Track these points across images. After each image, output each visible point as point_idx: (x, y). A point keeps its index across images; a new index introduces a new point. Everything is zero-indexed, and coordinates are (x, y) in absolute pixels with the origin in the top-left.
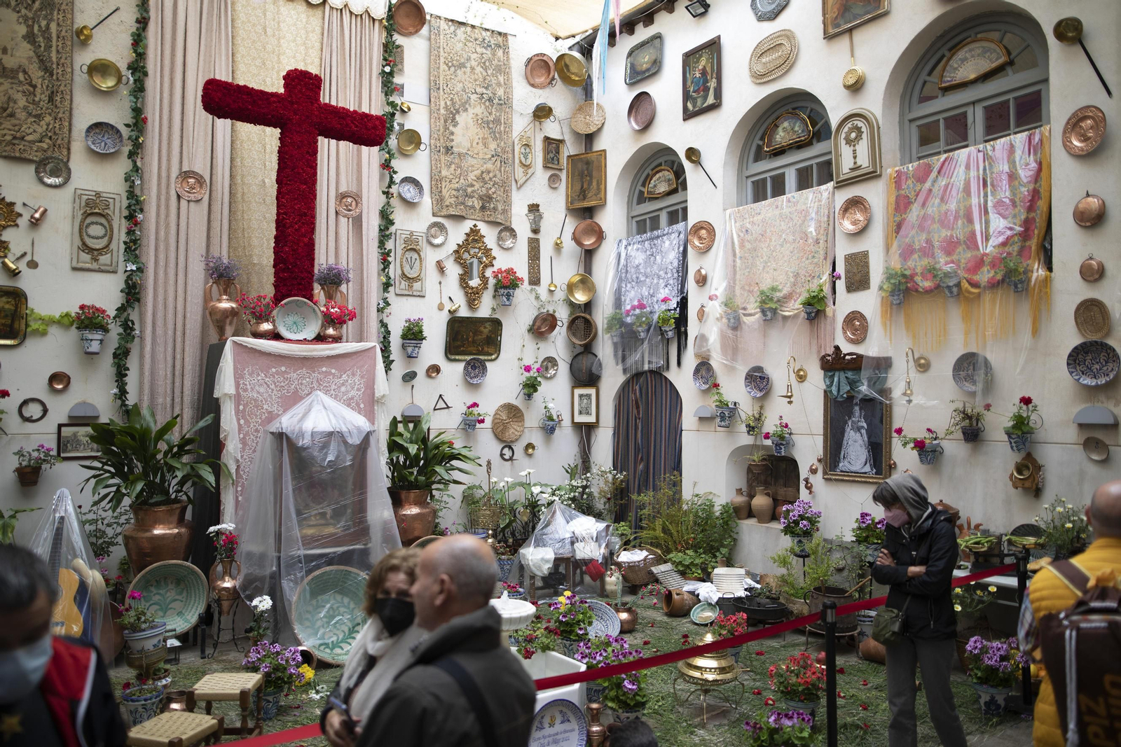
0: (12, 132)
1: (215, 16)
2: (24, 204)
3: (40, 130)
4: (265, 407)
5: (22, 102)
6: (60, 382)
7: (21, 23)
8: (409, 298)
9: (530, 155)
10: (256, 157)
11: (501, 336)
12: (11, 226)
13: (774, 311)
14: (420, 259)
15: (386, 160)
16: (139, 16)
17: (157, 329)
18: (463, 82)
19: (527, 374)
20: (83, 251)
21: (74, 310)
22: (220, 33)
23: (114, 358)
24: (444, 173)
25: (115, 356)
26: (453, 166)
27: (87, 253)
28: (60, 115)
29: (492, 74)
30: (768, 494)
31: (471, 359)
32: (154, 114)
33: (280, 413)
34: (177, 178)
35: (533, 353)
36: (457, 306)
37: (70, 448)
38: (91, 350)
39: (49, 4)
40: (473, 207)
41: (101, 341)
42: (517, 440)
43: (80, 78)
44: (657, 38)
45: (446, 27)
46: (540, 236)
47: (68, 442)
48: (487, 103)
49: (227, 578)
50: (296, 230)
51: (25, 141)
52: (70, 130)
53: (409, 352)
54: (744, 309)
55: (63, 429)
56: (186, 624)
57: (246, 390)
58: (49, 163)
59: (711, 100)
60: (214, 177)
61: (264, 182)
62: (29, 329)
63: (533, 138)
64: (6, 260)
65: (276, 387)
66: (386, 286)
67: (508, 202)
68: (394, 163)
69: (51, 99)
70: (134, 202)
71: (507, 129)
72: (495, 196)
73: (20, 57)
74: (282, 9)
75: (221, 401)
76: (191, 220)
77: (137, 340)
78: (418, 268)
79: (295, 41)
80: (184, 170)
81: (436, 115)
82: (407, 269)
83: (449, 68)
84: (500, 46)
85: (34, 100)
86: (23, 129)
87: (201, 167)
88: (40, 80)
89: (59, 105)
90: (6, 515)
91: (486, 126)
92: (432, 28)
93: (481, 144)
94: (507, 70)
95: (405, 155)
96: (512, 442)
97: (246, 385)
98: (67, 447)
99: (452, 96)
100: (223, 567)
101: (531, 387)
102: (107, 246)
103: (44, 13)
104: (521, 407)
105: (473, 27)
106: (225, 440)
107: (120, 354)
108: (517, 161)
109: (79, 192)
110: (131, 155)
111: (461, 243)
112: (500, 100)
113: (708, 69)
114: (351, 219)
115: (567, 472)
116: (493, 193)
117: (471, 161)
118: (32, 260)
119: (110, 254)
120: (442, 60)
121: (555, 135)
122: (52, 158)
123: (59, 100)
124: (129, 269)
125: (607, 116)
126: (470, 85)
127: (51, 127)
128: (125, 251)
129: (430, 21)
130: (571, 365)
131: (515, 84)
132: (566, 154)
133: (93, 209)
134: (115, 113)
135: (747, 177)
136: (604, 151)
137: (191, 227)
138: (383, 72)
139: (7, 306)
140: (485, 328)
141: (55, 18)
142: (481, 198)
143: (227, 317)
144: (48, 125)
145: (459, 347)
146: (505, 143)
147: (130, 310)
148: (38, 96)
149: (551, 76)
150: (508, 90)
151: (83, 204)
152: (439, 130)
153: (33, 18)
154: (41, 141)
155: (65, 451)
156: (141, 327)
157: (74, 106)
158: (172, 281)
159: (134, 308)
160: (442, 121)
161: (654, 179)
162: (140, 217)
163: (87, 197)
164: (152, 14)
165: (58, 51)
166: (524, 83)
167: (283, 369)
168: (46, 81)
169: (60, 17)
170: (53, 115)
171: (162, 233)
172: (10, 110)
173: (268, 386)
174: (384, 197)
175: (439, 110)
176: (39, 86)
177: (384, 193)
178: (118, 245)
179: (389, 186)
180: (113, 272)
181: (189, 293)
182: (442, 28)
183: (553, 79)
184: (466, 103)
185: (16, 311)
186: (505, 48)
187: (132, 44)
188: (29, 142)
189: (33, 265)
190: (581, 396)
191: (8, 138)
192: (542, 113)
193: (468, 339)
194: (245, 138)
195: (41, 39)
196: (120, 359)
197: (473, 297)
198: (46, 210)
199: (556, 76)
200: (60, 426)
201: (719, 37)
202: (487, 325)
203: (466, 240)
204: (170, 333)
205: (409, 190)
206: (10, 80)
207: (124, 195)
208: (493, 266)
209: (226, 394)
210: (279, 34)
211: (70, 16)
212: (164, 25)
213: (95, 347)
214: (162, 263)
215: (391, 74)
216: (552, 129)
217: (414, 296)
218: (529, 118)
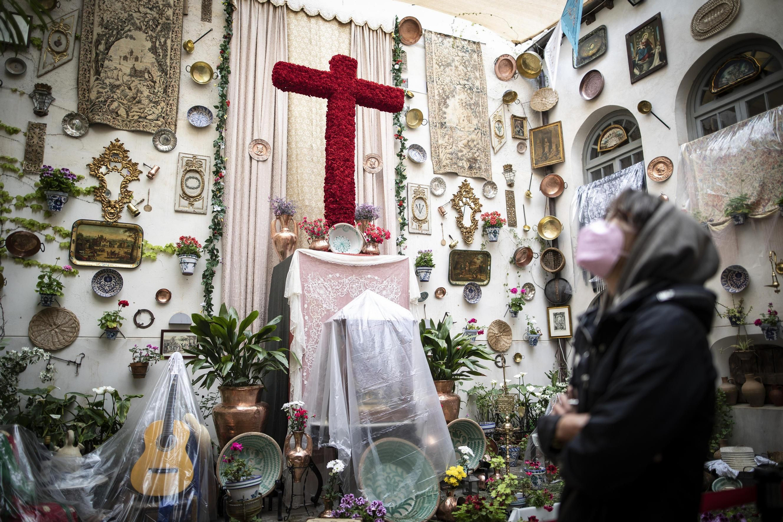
0: (139, 114)
1: (276, 32)
2: (144, 164)
3: (157, 112)
4: (324, 306)
5: (146, 92)
6: (164, 296)
7: (148, 40)
8: (419, 235)
9: (502, 129)
10: (306, 128)
11: (490, 265)
12: (135, 180)
13: (745, 216)
14: (427, 205)
15: (398, 132)
16: (226, 34)
17: (235, 257)
18: (450, 76)
19: (513, 296)
20: (183, 198)
21: (175, 241)
22: (280, 44)
23: (203, 278)
24: (440, 142)
25: (204, 276)
26: (447, 136)
27: (186, 200)
28: (171, 102)
29: (471, 70)
30: (758, 380)
31: (469, 284)
32: (234, 100)
33: (336, 311)
34: (250, 144)
35: (516, 279)
36: (456, 242)
37: (169, 349)
38: (187, 271)
39: (167, 28)
40: (463, 167)
41: (195, 264)
42: (507, 350)
43: (185, 76)
44: (601, 29)
45: (436, 39)
46: (514, 189)
47: (168, 344)
48: (469, 91)
49: (298, 448)
50: (342, 172)
51: (147, 119)
52: (177, 113)
53: (422, 277)
54: (711, 221)
55: (165, 334)
56: (264, 490)
57: (309, 292)
58: (162, 134)
59: (657, 62)
60: (276, 143)
61: (312, 146)
62: (144, 256)
63: (503, 116)
64: (130, 204)
65: (333, 289)
66: (403, 225)
67: (488, 163)
68: (405, 134)
69: (165, 91)
70: (220, 161)
71: (484, 110)
72: (479, 158)
73: (146, 63)
74: (322, 27)
75: (291, 300)
76: (259, 175)
77: (220, 264)
78: (425, 212)
79: (331, 48)
80: (255, 138)
81: (432, 100)
82: (417, 214)
83: (440, 67)
84: (475, 51)
85: (154, 92)
86: (146, 111)
87: (267, 136)
88: (159, 78)
89: (170, 95)
90: (123, 399)
91: (469, 107)
92: (426, 40)
93: (466, 121)
94: (481, 68)
95: (411, 129)
96: (503, 352)
97: (309, 287)
98: (167, 349)
99: (443, 86)
100: (295, 438)
101: (516, 307)
102: (200, 194)
103: (163, 33)
104: (508, 323)
105: (455, 38)
106: (293, 332)
107: (207, 275)
108: (493, 133)
109: (182, 155)
110: (219, 128)
111: (456, 194)
112: (477, 89)
113: (652, 40)
114: (374, 175)
115: (549, 377)
116: (478, 156)
117: (459, 133)
118: (148, 205)
119: (202, 201)
120: (434, 61)
121: (519, 114)
122: (164, 130)
123: (170, 91)
124: (215, 210)
125: (559, 96)
126: (455, 79)
127: (164, 110)
128: (213, 197)
129: (424, 35)
130: (545, 290)
131: (487, 78)
132: (529, 128)
133: (191, 168)
134: (209, 99)
135: (696, 118)
136: (560, 122)
137: (259, 179)
138: (394, 69)
139: (129, 239)
140: (478, 259)
141: (170, 36)
142: (468, 160)
143: (288, 244)
144: (162, 109)
145: (459, 274)
146: (483, 120)
147: (215, 242)
148: (157, 89)
149: (513, 71)
150: (483, 82)
151: (184, 164)
152: (435, 111)
153: (156, 37)
154: (157, 120)
155: (166, 352)
156: (223, 255)
157: (180, 95)
158: (245, 220)
159: (218, 240)
160: (437, 104)
161: (606, 136)
162: (224, 172)
163: (187, 159)
164: (234, 32)
165: (171, 59)
166: (494, 77)
167: (338, 275)
168: (163, 79)
169: (174, 36)
170: (166, 101)
171: (239, 185)
172: (138, 98)
173: (327, 289)
174: (397, 160)
175: (434, 96)
176: (158, 82)
177: (398, 155)
178: (208, 194)
179: (402, 151)
180: (203, 214)
181: (258, 229)
182: (433, 39)
183: (515, 73)
184: (453, 91)
185: (135, 242)
186: (479, 53)
187: (221, 52)
188: (149, 120)
189: (148, 208)
190: (555, 315)
191: (136, 118)
192: (509, 97)
193: (465, 268)
194: (298, 115)
195: (161, 51)
196: (208, 279)
197: (467, 235)
198: (159, 168)
199: (517, 72)
200: (163, 331)
201: (659, 14)
202: (480, 257)
203: (460, 192)
204: (244, 259)
205: (415, 154)
206: (139, 79)
207: (213, 157)
208: (480, 211)
209: (294, 294)
210: (320, 44)
211: (180, 35)
212: (242, 40)
213: (190, 269)
214: (238, 207)
215: (399, 70)
216: (517, 109)
217: (423, 234)
218: (500, 102)
